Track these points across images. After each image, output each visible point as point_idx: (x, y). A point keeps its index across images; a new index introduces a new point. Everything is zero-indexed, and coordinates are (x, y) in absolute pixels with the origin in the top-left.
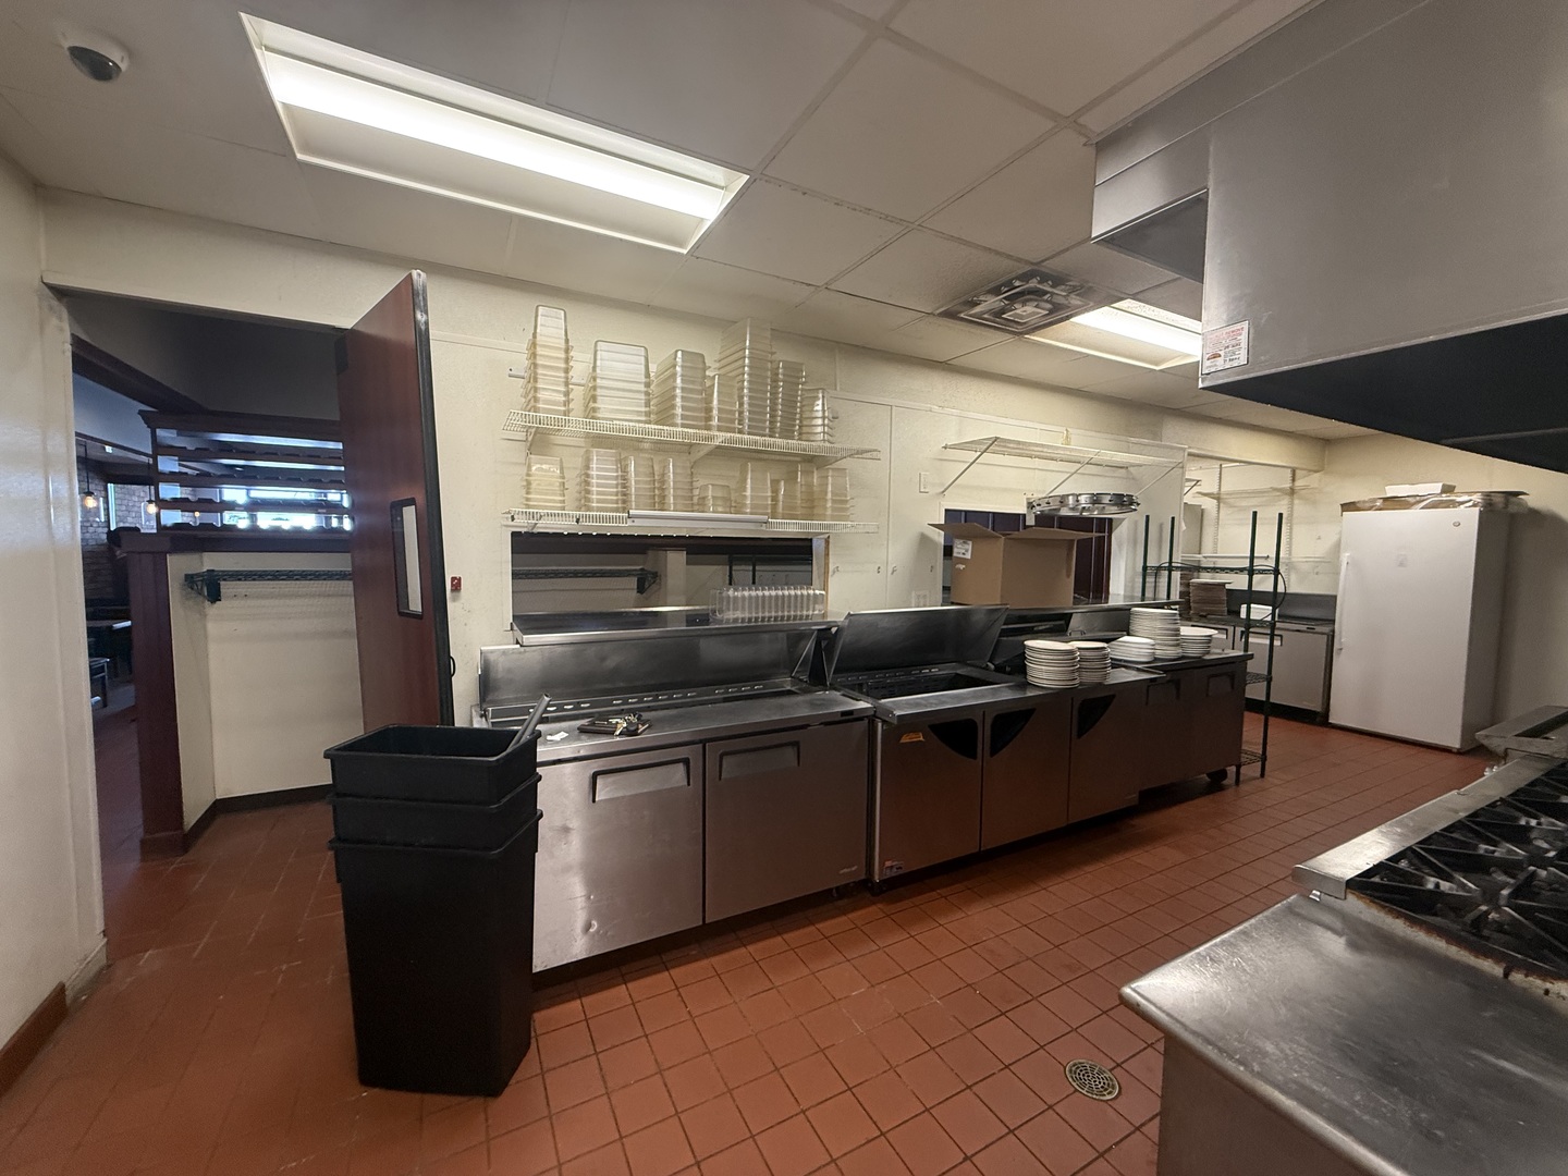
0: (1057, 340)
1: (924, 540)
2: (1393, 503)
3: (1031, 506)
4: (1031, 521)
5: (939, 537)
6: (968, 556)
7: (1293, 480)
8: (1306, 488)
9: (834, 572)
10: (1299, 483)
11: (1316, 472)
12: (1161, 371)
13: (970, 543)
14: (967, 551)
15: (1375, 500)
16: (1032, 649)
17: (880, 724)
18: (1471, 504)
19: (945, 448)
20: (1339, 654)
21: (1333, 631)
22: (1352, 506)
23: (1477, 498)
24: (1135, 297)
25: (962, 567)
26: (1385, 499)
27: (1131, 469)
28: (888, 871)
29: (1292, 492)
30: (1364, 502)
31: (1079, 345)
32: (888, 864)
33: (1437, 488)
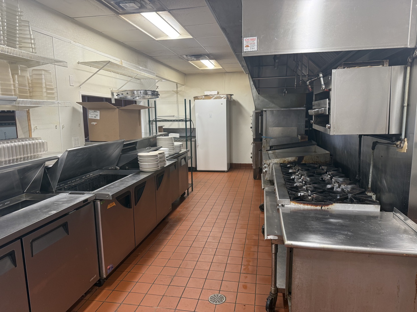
0: (130, 20)
1: (74, 110)
2: (207, 97)
3: (112, 94)
4: (113, 102)
5: (80, 108)
6: (98, 118)
7: (177, 88)
8: (181, 91)
9: (34, 129)
10: (179, 89)
11: (184, 85)
12: (157, 41)
13: (99, 112)
14: (97, 115)
15: (202, 96)
16: (141, 156)
17: (99, 203)
18: (224, 98)
19: (78, 63)
20: (198, 147)
21: (196, 140)
22: (197, 98)
23: (225, 96)
24: (169, 11)
25: (95, 123)
26: (205, 96)
27: (142, 80)
28: (109, 271)
29: (177, 92)
30: (200, 97)
31: (136, 24)
32: (108, 267)
33: (216, 93)
